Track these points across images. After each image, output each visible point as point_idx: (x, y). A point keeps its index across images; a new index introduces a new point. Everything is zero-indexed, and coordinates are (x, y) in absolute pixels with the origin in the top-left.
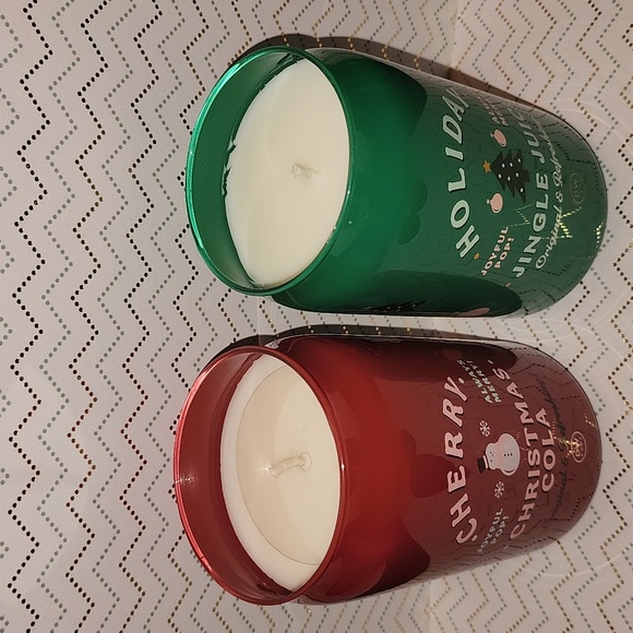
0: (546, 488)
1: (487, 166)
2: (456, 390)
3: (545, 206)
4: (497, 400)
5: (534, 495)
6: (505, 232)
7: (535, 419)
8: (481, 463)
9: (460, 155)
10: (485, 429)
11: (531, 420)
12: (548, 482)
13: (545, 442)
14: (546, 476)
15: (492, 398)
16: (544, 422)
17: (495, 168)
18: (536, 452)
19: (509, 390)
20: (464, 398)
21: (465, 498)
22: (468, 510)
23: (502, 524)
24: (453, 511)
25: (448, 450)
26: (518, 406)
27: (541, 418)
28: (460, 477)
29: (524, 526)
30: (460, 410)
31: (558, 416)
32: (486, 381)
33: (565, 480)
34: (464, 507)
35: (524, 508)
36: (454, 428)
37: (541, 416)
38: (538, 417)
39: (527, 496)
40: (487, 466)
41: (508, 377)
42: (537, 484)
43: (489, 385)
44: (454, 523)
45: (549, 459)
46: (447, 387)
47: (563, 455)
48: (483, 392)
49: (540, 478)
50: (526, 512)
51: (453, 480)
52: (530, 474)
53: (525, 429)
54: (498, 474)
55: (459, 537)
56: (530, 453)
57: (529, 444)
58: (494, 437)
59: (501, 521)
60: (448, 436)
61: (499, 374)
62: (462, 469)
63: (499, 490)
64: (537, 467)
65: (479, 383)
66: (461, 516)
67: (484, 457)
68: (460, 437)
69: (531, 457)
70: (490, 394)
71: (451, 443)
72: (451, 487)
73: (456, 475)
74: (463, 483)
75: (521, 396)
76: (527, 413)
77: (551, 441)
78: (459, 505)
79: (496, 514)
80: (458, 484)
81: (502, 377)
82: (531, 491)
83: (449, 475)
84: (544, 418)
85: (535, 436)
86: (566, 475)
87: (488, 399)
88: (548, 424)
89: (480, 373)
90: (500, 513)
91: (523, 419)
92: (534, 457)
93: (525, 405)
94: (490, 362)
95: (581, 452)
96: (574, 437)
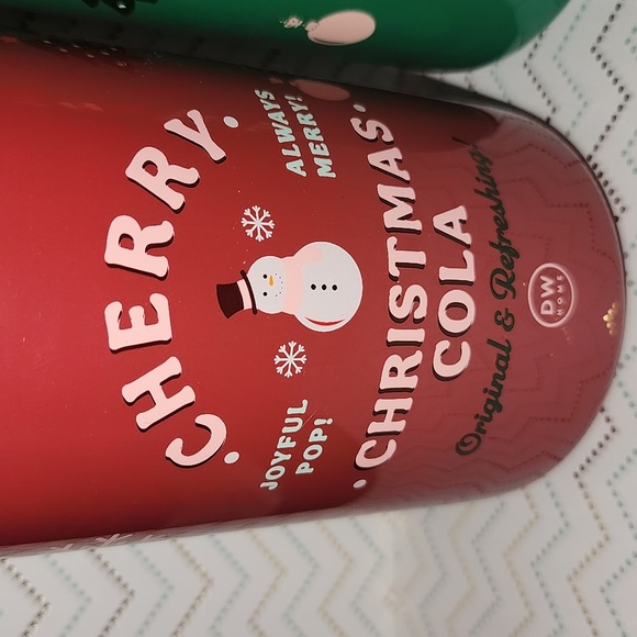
0: (444, 370)
2: (202, 137)
4: (325, 169)
5: (412, 382)
7: (428, 223)
8: (229, 299)
10: (258, 223)
11: (417, 225)
12: (450, 357)
13: (446, 273)
14: (444, 345)
15: (310, 166)
16: (456, 232)
18: (416, 290)
19: (375, 159)
20: (217, 153)
21: (172, 366)
22: (187, 395)
23: (317, 435)
24: (130, 392)
25: (114, 254)
26: (386, 192)
27: (450, 224)
28: (151, 317)
29: (392, 445)
30: (190, 176)
31: (503, 226)
32: (312, 134)
33: (507, 359)
34: (171, 386)
35: (380, 405)
36: (148, 209)
37: (451, 220)
38: (439, 222)
39: (386, 382)
40: (247, 305)
41: (388, 137)
42: (416, 359)
43: (315, 142)
44: (144, 420)
45: (457, 310)
46: (174, 125)
47: (501, 305)
48: (285, 152)
49: (427, 347)
50: (390, 416)
51: (125, 322)
52: (394, 335)
53: (392, 241)
54: (286, 326)
55: (174, 451)
56: (396, 291)
57: (395, 272)
58: (284, 245)
59: (309, 427)
60: (123, 224)
61: (363, 127)
62: (159, 301)
63: (290, 359)
64: (417, 323)
65: (285, 134)
66: (164, 406)
67: (242, 284)
68: (164, 232)
69: (400, 300)
70: (308, 158)
71: (126, 241)
72: (118, 339)
73: (137, 313)
74: (162, 331)
75: (405, 175)
76: (409, 209)
77: (468, 274)
78: (151, 381)
79: (291, 411)
80: (140, 333)
81: (371, 134)
82: (397, 372)
83: (113, 311)
84: (457, 225)
85: (419, 257)
86: (508, 350)
87: (295, 167)
88: (467, 238)
89: (305, 119)
90: (302, 410)
91: (391, 219)
92: (407, 301)
93: (410, 193)
94: (360, 108)
95: (558, 306)
96: (541, 274)
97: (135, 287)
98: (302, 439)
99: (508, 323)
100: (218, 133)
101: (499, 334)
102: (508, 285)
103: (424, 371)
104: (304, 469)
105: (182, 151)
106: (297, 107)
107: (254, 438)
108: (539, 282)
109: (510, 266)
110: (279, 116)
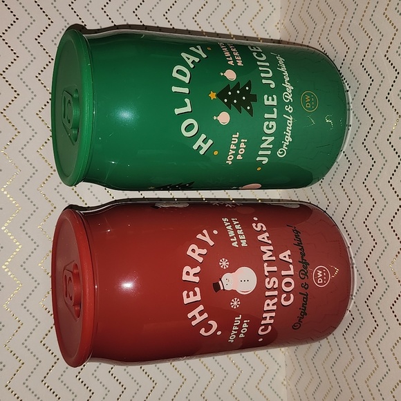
0: (285, 303)
1: (213, 96)
2: (207, 239)
3: (275, 116)
4: (244, 244)
5: (275, 307)
6: (237, 136)
7: (277, 257)
8: (217, 287)
9: (186, 90)
10: (224, 263)
11: (274, 258)
12: (287, 299)
13: (284, 273)
14: (284, 295)
15: (239, 243)
16: (287, 259)
17: (221, 96)
18: (274, 279)
19: (260, 238)
20: (212, 243)
21: (201, 308)
22: (205, 315)
23: (245, 325)
24: (190, 316)
25: (185, 277)
26: (263, 248)
27: (285, 257)
28: (195, 294)
29: (270, 327)
30: (204, 252)
31: (303, 255)
32: (240, 232)
33: (307, 299)
34: (201, 313)
35: (264, 315)
36: (194, 263)
37: (285, 255)
38: (281, 256)
39: (266, 308)
40: (222, 288)
41: (264, 229)
42: (275, 300)
43: (241, 235)
44: (194, 323)
45: (288, 284)
46: (199, 236)
47: (303, 281)
48: (232, 240)
49: (279, 297)
50: (268, 318)
51: (188, 296)
52: (267, 294)
53: (266, 264)
54: (234, 293)
55: (202, 331)
56: (267, 280)
57: (267, 274)
58: (232, 269)
59: (242, 323)
60: (187, 269)
61: (256, 226)
62: (197, 290)
63: (235, 303)
64: (275, 289)
65: (231, 233)
66: (199, 319)
67: (220, 282)
68: (198, 269)
69: (269, 283)
70: (239, 240)
71: (188, 273)
72: (186, 301)
73: (191, 293)
74: (198, 298)
75: (270, 242)
76: (271, 253)
77: (291, 272)
78: (195, 312)
79: (236, 318)
80: (192, 299)
81: (259, 229)
82: (269, 305)
83: (185, 293)
84: (287, 257)
85: (275, 269)
86: (307, 295)
87: (235, 244)
88: (291, 261)
89: (238, 227)
90: (240, 318)
91: (265, 257)
92: (271, 283)
93: (271, 248)
94: (256, 219)
95: (323, 280)
96: (317, 269)
97: (190, 286)
98: (240, 327)
99: (306, 287)
100: (212, 236)
101: (304, 291)
102: (306, 274)
103: (278, 304)
104: (242, 336)
105: (202, 244)
106: (235, 223)
107: (226, 326)
108: (317, 272)
109: (306, 268)
110: (229, 227)
